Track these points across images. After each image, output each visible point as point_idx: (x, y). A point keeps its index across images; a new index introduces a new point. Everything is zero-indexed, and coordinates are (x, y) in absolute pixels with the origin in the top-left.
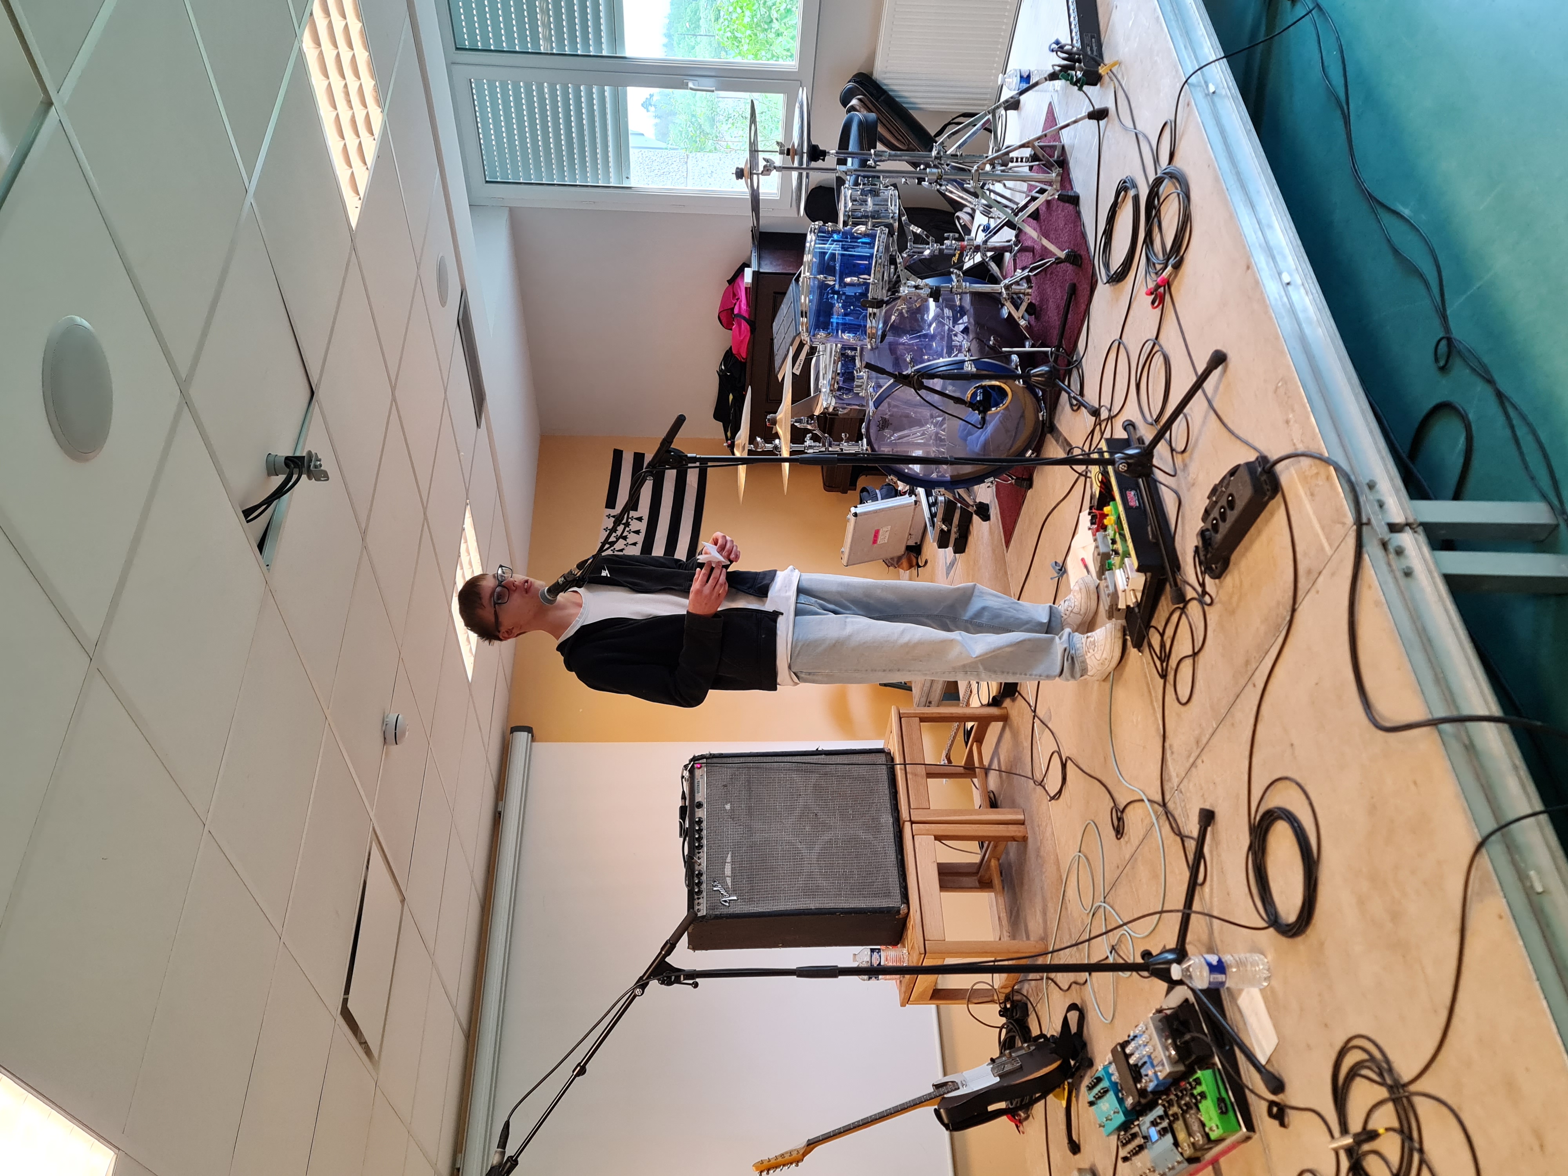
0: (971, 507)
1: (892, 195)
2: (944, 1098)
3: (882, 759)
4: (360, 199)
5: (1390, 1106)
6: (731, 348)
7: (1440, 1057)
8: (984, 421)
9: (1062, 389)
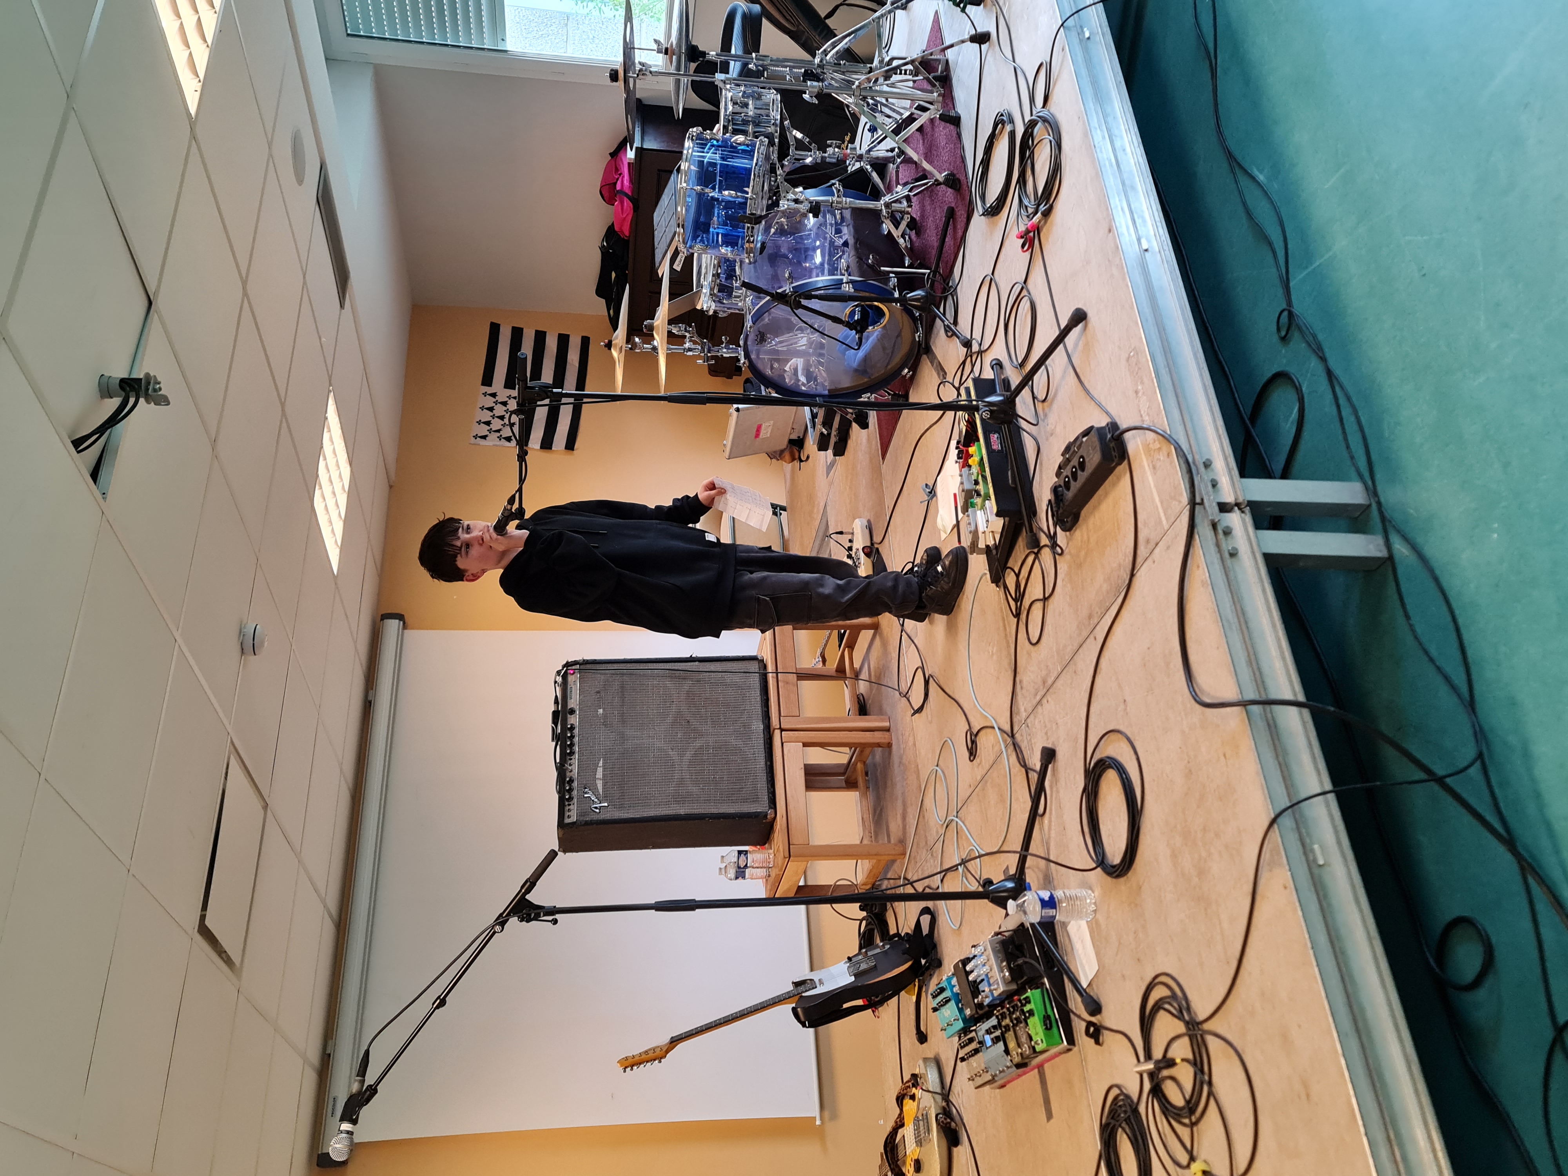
0: (850, 415)
1: (773, 100)
2: (802, 996)
3: (754, 666)
4: (200, 81)
5: (1186, 1040)
6: (613, 224)
7: (1228, 1002)
8: (860, 344)
9: (936, 316)
